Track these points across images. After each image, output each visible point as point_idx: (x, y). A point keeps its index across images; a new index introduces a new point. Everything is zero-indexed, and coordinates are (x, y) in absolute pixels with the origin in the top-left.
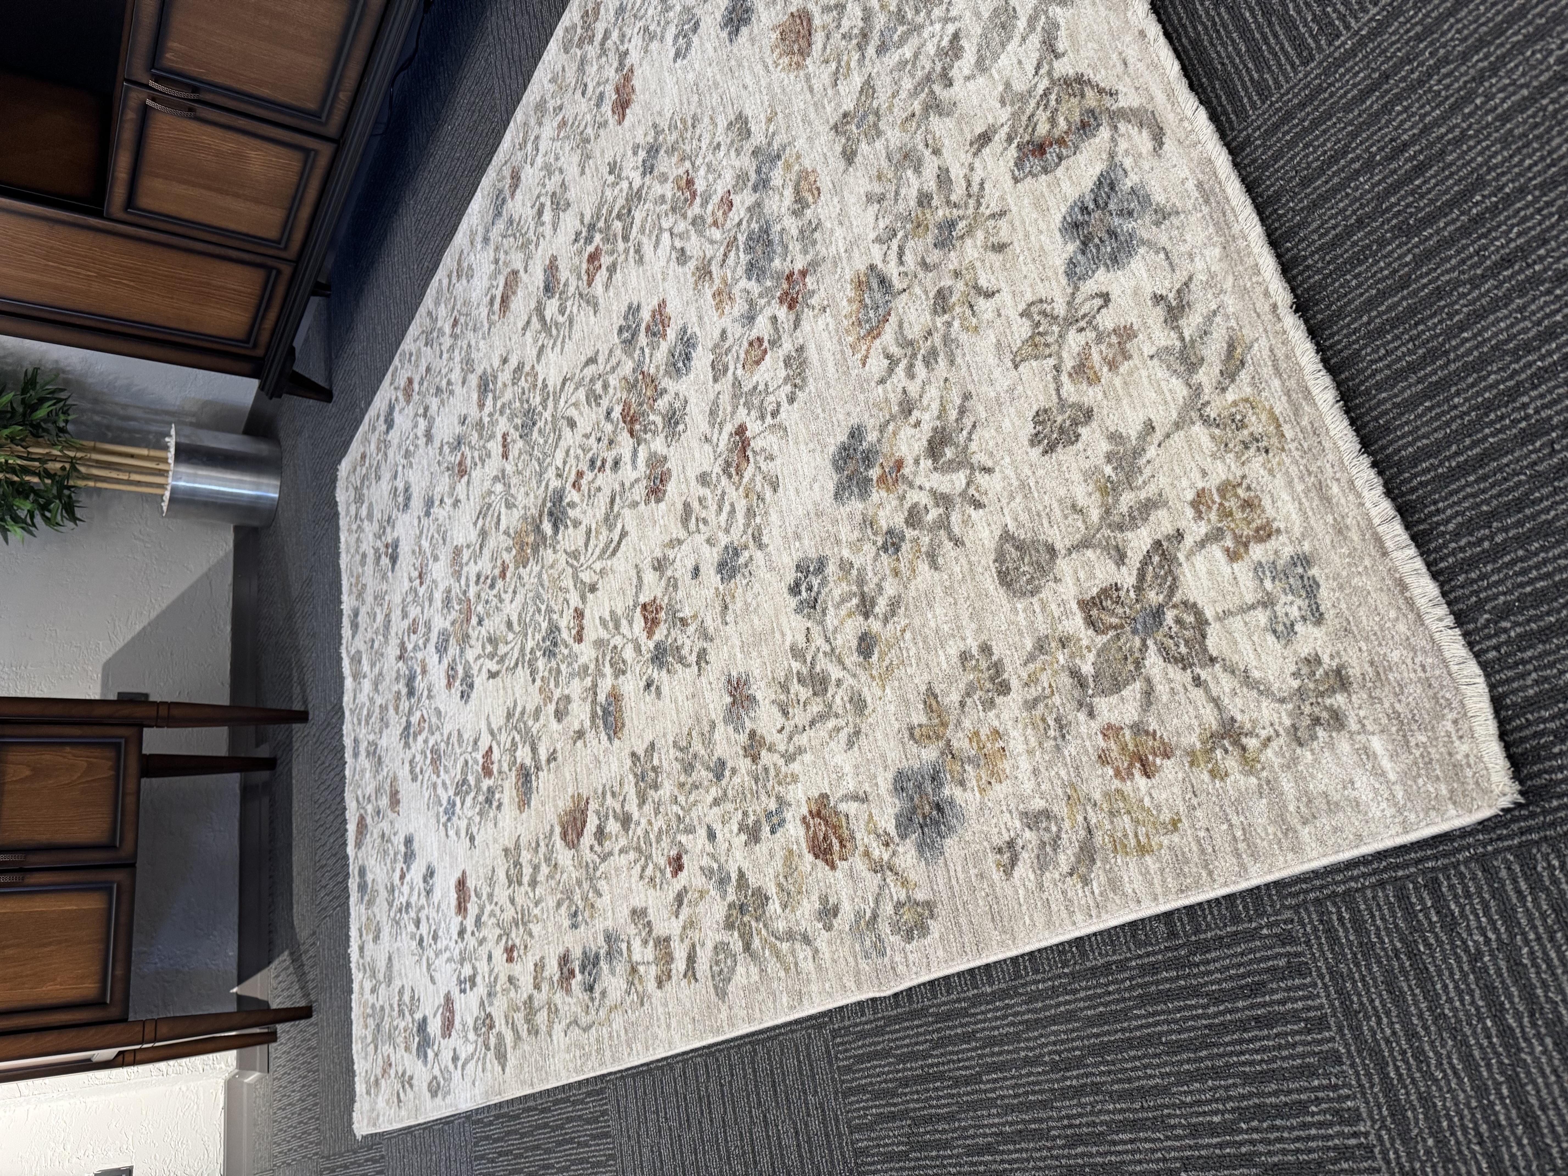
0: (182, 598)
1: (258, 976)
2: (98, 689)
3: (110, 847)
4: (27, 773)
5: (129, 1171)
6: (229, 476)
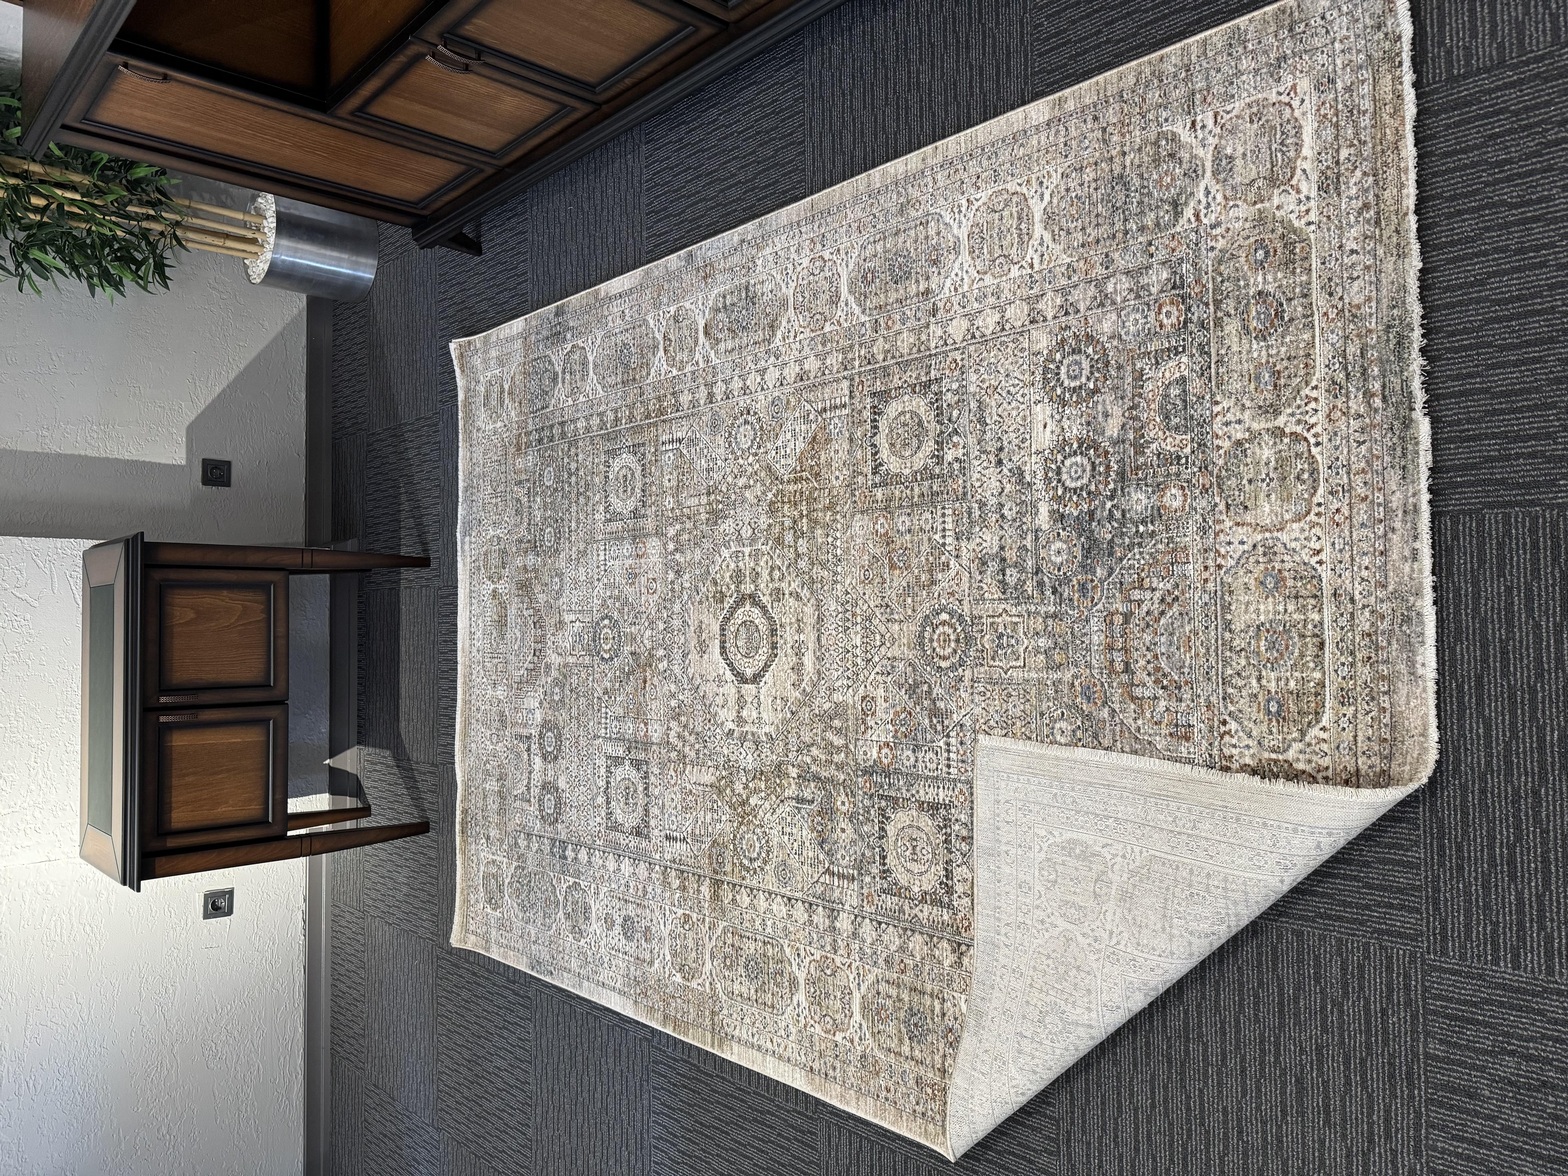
0: (258, 359)
1: (348, 752)
2: (183, 454)
3: (266, 686)
4: (192, 615)
5: (231, 893)
6: (328, 253)
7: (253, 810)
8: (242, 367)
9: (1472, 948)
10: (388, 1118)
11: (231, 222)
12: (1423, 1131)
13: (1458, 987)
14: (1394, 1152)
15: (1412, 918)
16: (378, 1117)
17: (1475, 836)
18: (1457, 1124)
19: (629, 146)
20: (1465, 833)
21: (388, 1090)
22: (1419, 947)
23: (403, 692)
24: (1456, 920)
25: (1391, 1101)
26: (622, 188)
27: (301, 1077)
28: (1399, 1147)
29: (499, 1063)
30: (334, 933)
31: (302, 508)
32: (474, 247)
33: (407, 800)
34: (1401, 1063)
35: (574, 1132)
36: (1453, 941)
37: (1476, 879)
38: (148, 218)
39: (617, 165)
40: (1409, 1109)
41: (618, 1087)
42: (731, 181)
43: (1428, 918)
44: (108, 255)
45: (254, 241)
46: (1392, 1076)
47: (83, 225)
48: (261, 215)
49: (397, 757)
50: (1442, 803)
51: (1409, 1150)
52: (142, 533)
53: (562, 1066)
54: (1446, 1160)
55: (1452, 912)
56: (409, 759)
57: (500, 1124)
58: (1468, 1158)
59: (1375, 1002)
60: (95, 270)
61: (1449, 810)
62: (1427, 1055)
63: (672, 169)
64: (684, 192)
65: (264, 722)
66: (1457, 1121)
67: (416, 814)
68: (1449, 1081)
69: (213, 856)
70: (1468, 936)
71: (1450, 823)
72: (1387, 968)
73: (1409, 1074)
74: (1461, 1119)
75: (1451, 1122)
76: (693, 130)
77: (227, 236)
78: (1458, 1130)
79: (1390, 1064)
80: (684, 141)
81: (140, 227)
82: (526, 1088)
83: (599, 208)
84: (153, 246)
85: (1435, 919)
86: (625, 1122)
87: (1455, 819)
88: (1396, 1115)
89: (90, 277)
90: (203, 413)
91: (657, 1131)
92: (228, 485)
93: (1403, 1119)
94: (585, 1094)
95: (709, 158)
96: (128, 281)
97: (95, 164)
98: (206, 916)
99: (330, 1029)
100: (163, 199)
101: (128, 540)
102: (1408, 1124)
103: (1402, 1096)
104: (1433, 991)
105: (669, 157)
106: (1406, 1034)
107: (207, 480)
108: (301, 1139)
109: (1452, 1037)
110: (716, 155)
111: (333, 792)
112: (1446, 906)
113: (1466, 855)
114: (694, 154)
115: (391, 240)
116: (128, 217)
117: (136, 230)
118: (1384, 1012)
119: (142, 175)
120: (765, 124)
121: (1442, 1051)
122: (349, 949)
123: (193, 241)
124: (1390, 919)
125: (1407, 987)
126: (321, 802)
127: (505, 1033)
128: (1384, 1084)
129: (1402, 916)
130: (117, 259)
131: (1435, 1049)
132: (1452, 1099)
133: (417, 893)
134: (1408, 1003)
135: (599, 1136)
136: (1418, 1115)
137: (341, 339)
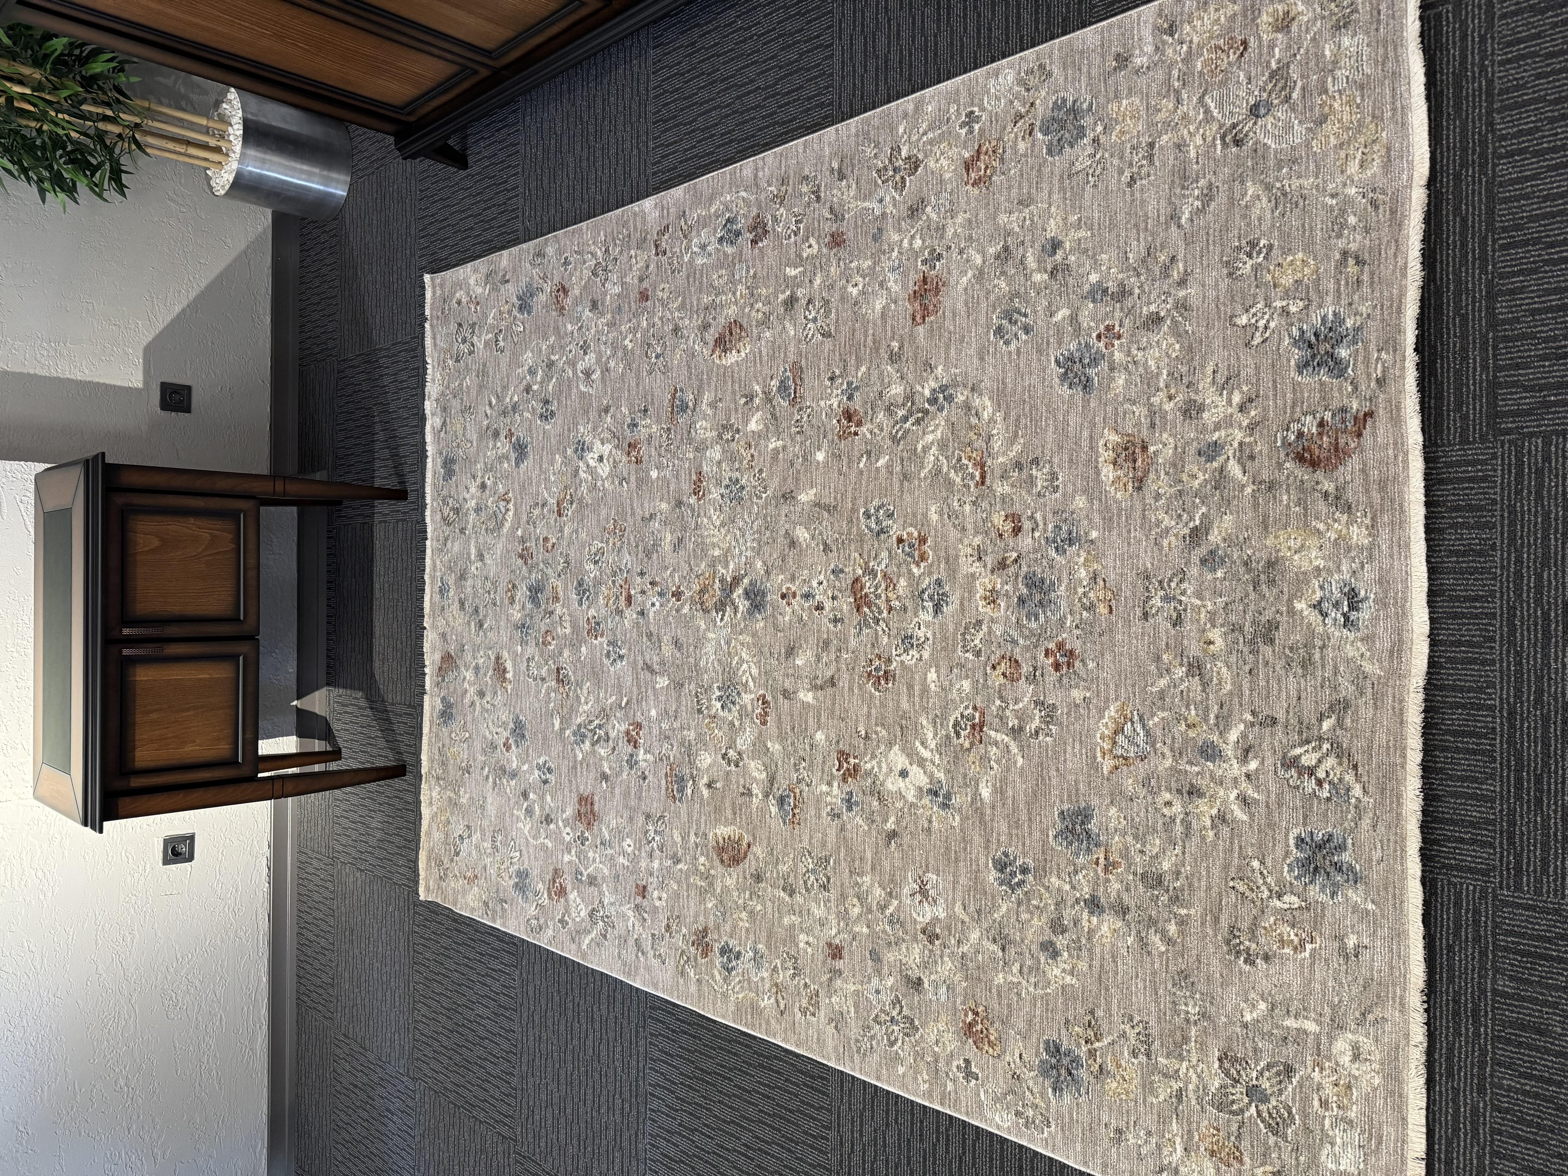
1: (317, 693)
2: (140, 377)
3: (235, 619)
4: (156, 543)
5: (191, 838)
6: (298, 166)
7: (222, 749)
8: (203, 285)
9: (1548, 882)
10: (359, 1068)
11: (192, 127)
12: (1488, 1070)
13: (1532, 923)
14: (1455, 1091)
15: (1484, 853)
16: (348, 1067)
17: (1556, 766)
18: (1525, 1062)
19: (635, 51)
20: (1546, 764)
21: (359, 1040)
22: (1491, 882)
23: (377, 631)
24: (1532, 855)
25: (1454, 1038)
26: (627, 96)
27: (265, 1028)
28: (1462, 1085)
29: (481, 1010)
30: (301, 881)
31: (267, 439)
32: (460, 160)
33: (382, 743)
34: (1467, 1000)
35: (563, 1081)
36: (1528, 875)
37: (1555, 811)
38: (106, 118)
39: (621, 71)
40: (1473, 1046)
41: (611, 1034)
42: (750, 87)
43: (1502, 853)
44: (61, 157)
45: (218, 150)
46: (1456, 1014)
47: (33, 124)
48: (224, 120)
49: (369, 699)
50: (1522, 735)
51: (1472, 1089)
52: (103, 454)
53: (549, 1014)
54: (1513, 1098)
55: (1528, 846)
56: (383, 701)
57: (481, 1073)
58: (1537, 1096)
59: (1441, 939)
60: (46, 174)
61: (1529, 741)
62: (1495, 992)
63: (683, 74)
64: (696, 99)
65: (233, 658)
66: (1526, 1058)
67: (391, 756)
68: (1518, 1018)
69: (179, 797)
70: (1545, 871)
71: (1529, 755)
72: (1455, 904)
73: (1475, 1012)
74: (1529, 1056)
75: (1519, 1059)
76: (709, 32)
77: (189, 143)
78: (1527, 1068)
79: (1454, 1001)
80: (698, 45)
81: (96, 128)
82: (510, 1036)
83: (600, 117)
84: (110, 150)
85: (1509, 854)
86: (619, 1070)
87: (1535, 751)
88: (1460, 1053)
89: (41, 180)
90: (161, 333)
91: (653, 1078)
92: (188, 410)
93: (1467, 1057)
94: (575, 1042)
95: (724, 64)
96: (82, 186)
97: (46, 56)
98: (166, 862)
99: (295, 978)
100: (121, 98)
101: (87, 461)
102: (1472, 1062)
103: (1467, 1033)
104: (1505, 927)
105: (679, 63)
106: (1473, 970)
107: (165, 405)
108: (265, 1090)
109: (1523, 974)
110: (733, 59)
111: (300, 735)
112: (1521, 840)
113: (1545, 787)
114: (708, 59)
115: (366, 154)
116: (83, 117)
117: (92, 132)
118: (1450, 948)
119: (98, 70)
120: (789, 26)
121: (1512, 988)
122: (316, 897)
123: (152, 147)
124: (1460, 854)
125: (1477, 923)
126: (288, 744)
127: (489, 981)
128: (1448, 1022)
129: (1474, 850)
130: (71, 161)
131: (1504, 985)
132: (1520, 1036)
133: (392, 839)
134: (1477, 939)
135: (590, 1084)
136: (1483, 1053)
137: (308, 260)
